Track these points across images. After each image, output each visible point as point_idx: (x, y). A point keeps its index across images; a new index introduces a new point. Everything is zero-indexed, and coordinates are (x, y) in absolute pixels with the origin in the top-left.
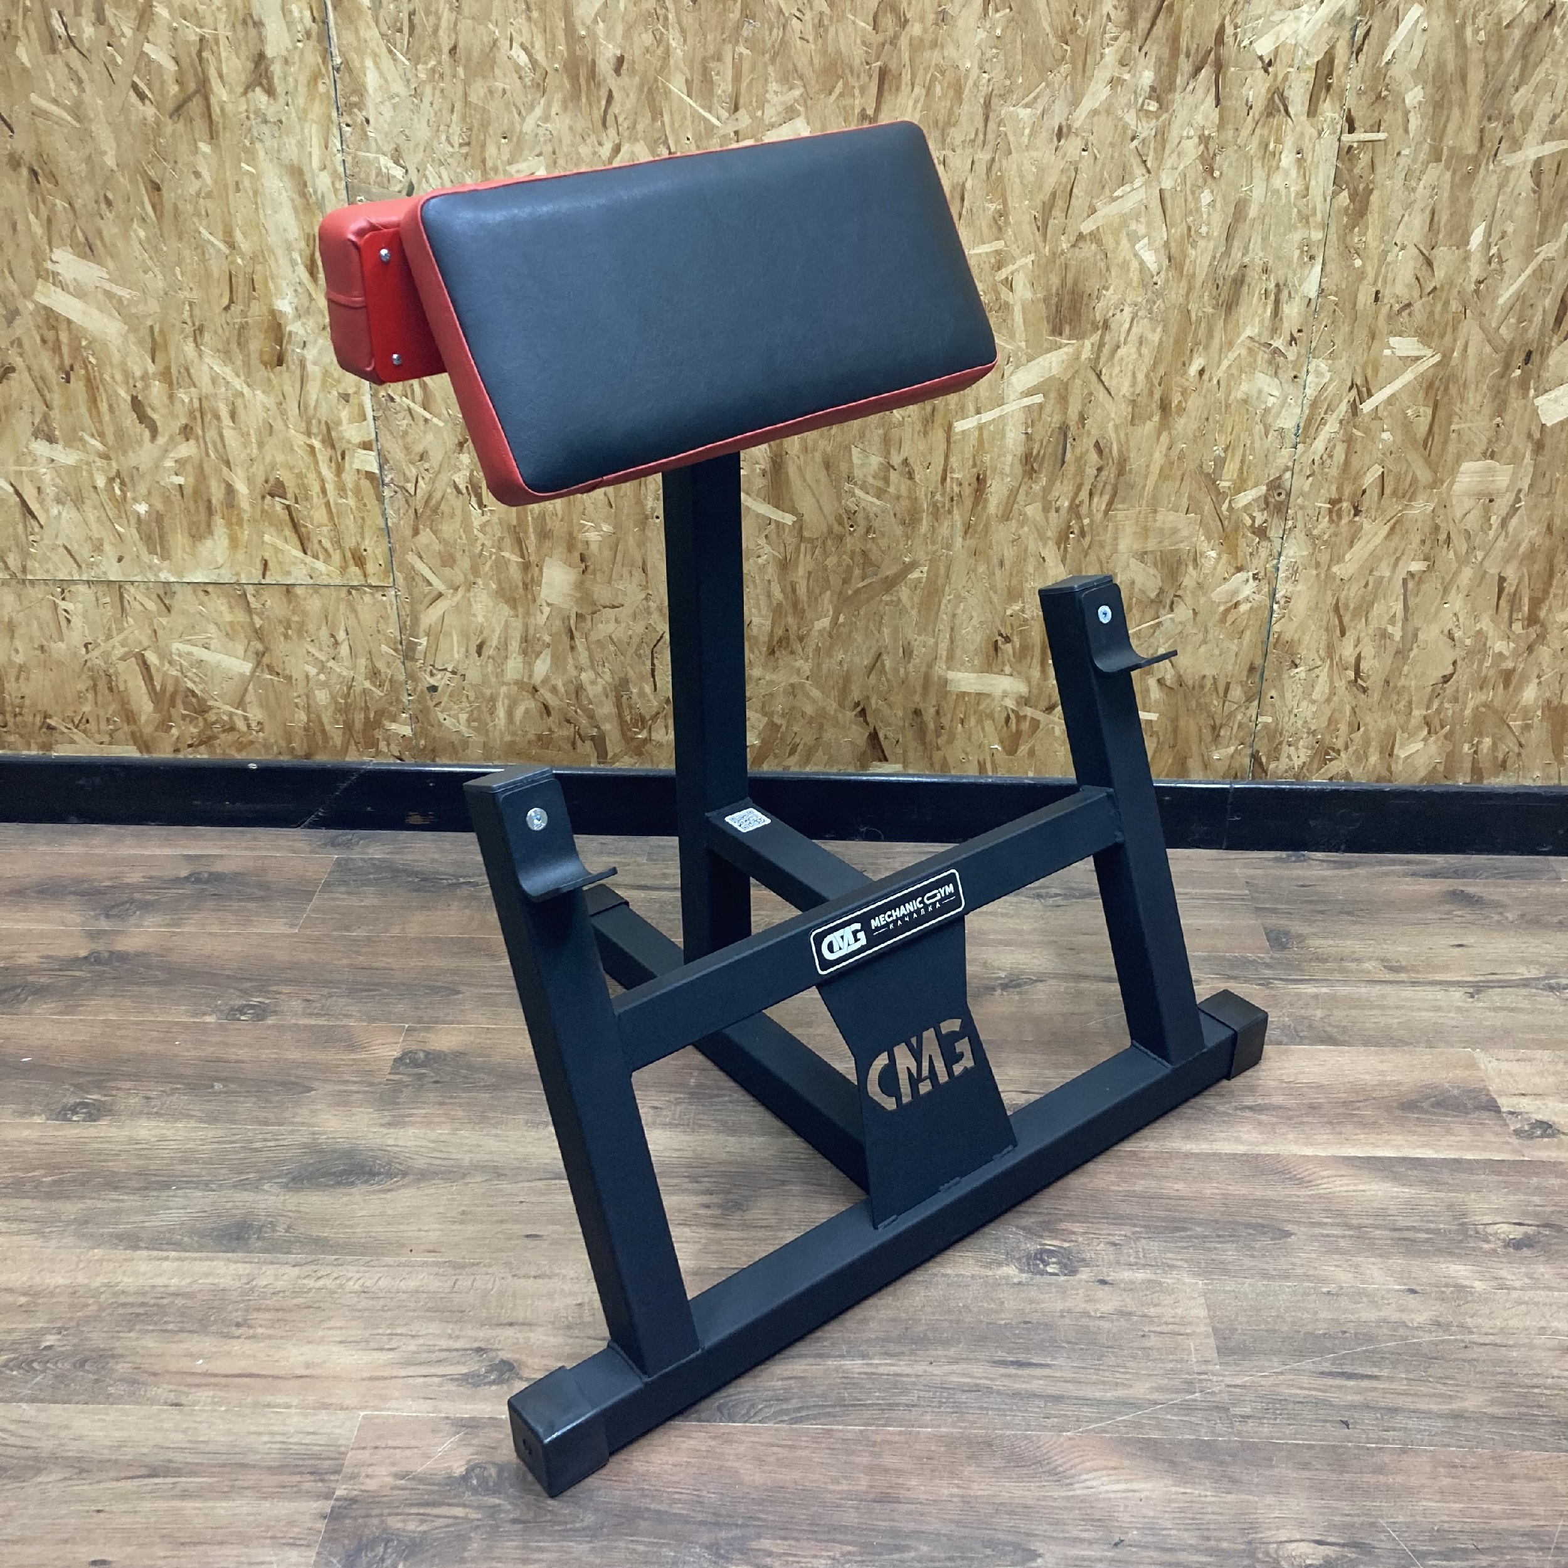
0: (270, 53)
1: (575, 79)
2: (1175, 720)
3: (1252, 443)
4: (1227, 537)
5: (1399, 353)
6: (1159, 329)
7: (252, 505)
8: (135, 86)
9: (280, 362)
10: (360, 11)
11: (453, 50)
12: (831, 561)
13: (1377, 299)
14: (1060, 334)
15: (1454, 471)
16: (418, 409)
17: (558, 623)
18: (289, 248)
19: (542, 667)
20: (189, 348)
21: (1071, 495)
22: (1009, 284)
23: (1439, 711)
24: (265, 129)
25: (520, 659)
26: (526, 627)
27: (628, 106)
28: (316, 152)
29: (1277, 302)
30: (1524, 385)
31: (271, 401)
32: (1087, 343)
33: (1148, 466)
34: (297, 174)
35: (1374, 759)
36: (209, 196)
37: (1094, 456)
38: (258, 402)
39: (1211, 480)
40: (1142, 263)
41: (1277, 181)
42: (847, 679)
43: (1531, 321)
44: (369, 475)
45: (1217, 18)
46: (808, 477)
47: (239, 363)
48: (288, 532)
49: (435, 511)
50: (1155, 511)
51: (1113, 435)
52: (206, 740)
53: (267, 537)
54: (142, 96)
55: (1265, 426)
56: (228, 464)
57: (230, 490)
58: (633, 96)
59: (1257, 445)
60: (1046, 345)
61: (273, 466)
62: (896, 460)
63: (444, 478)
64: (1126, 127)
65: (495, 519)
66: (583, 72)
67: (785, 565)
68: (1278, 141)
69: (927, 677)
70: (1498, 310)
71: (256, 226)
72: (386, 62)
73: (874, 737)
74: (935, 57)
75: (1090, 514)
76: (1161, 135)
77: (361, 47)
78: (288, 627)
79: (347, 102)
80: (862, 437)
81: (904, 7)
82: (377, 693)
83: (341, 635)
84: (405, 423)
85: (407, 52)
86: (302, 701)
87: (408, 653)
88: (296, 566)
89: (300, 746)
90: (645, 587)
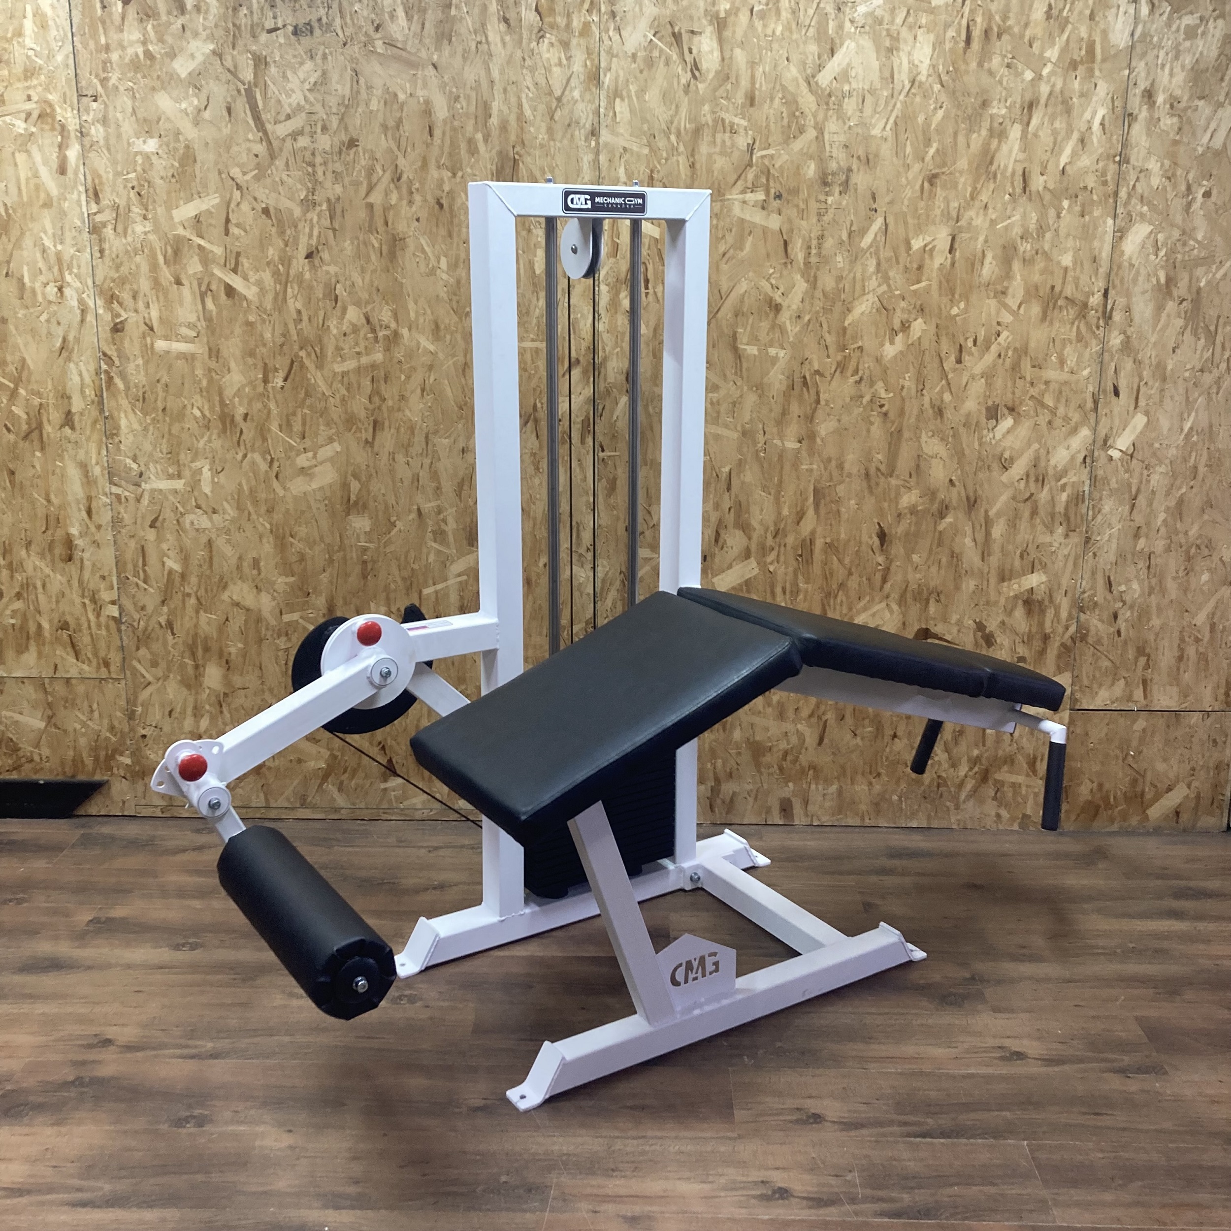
0: (73, 410)
1: (224, 423)
7: (51, 635)
8: (6, 426)
9: (70, 559)
10: (119, 390)
11: (164, 410)
14: (472, 546)
16: (141, 583)
17: (213, 698)
18: (78, 502)
19: (205, 723)
20: (23, 553)
22: (445, 521)
24: (69, 445)
25: (192, 718)
26: (196, 701)
27: (251, 435)
28: (94, 456)
29: (578, 531)
31: (64, 580)
34: (84, 467)
36: (39, 477)
38: (57, 580)
44: (114, 618)
47: (49, 559)
48: (69, 649)
49: (148, 638)
52: (17, 768)
53: (58, 652)
54: (9, 430)
56: (39, 612)
57: (40, 626)
58: (253, 432)
59: (577, 602)
60: (465, 551)
61: (64, 613)
63: (154, 620)
65: (180, 640)
66: (228, 421)
71: (62, 492)
72: (131, 416)
73: (390, 762)
74: (401, 415)
77: (119, 408)
78: (66, 702)
79: (111, 433)
80: (375, 597)
81: (383, 392)
82: (114, 739)
83: (95, 706)
84: (134, 591)
85: (141, 411)
86: (71, 744)
87: (131, 716)
88: (72, 667)
89: (69, 771)
90: (261, 677)
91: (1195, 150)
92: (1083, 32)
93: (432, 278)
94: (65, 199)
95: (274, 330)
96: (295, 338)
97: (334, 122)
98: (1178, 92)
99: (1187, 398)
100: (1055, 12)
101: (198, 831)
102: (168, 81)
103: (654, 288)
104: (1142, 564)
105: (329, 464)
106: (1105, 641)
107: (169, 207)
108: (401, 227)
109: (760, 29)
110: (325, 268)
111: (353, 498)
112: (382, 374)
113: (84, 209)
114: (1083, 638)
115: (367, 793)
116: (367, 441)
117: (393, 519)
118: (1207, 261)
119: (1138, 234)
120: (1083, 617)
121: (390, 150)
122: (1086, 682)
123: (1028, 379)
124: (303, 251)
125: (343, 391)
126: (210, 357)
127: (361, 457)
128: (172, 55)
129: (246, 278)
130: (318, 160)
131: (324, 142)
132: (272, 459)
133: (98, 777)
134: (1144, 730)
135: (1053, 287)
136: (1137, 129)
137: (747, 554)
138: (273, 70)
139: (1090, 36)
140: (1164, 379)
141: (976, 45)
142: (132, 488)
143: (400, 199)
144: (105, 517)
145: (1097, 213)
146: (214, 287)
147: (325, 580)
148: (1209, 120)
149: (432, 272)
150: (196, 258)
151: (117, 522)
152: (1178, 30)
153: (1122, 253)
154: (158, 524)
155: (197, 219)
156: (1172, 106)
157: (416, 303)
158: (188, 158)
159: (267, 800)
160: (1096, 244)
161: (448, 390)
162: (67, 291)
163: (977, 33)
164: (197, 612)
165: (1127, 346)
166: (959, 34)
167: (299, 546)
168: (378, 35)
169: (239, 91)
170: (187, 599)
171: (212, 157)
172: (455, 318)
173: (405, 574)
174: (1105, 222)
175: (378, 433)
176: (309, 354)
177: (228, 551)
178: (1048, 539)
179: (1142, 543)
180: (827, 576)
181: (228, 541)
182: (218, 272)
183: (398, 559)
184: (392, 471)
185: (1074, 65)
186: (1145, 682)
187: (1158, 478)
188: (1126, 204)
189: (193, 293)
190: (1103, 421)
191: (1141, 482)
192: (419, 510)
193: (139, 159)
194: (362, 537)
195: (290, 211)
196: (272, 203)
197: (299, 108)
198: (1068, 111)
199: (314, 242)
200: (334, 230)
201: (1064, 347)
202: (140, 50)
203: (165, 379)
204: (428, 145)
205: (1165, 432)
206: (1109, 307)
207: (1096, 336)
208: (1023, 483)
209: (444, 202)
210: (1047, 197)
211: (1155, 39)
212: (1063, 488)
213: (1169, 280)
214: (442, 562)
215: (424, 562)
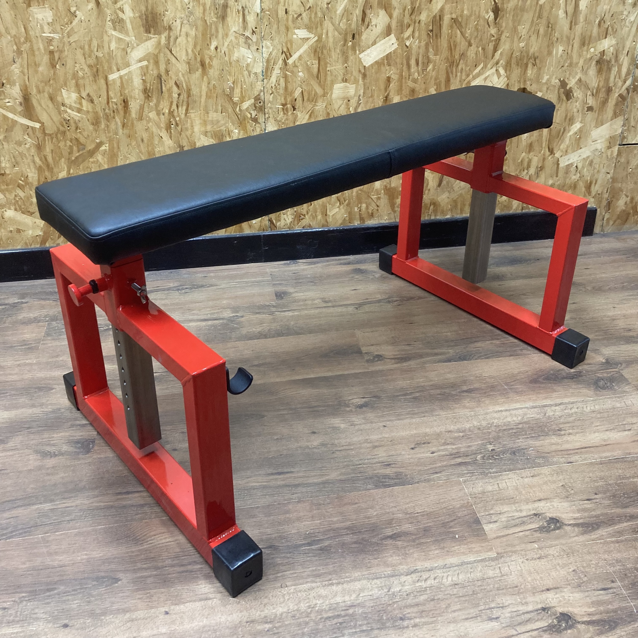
3: (244, 80)
4: (241, 123)
5: (300, 37)
6: (194, 29)
12: (61, 144)
13: (286, 13)
14: (150, 33)
15: (331, 89)
21: (168, 107)
22: (122, 10)
29: (244, 15)
30: (354, 48)
32: (163, 36)
33: (201, 92)
35: (319, 217)
37: (175, 89)
39: (230, 98)
43: (352, 20)
46: (43, 105)
50: (208, 113)
51: (182, 79)
55: (248, 72)
59: (247, 80)
60: (144, 38)
62: (84, 95)
67: (39, 148)
70: (338, 16)
75: (179, 116)
80: (65, 84)
117: (73, 9)
122: (633, 123)
137: (388, 32)
147: (17, 71)
173: (91, 61)
180: (451, 48)
194: (46, 28)
214: (123, 49)
215: (106, 50)
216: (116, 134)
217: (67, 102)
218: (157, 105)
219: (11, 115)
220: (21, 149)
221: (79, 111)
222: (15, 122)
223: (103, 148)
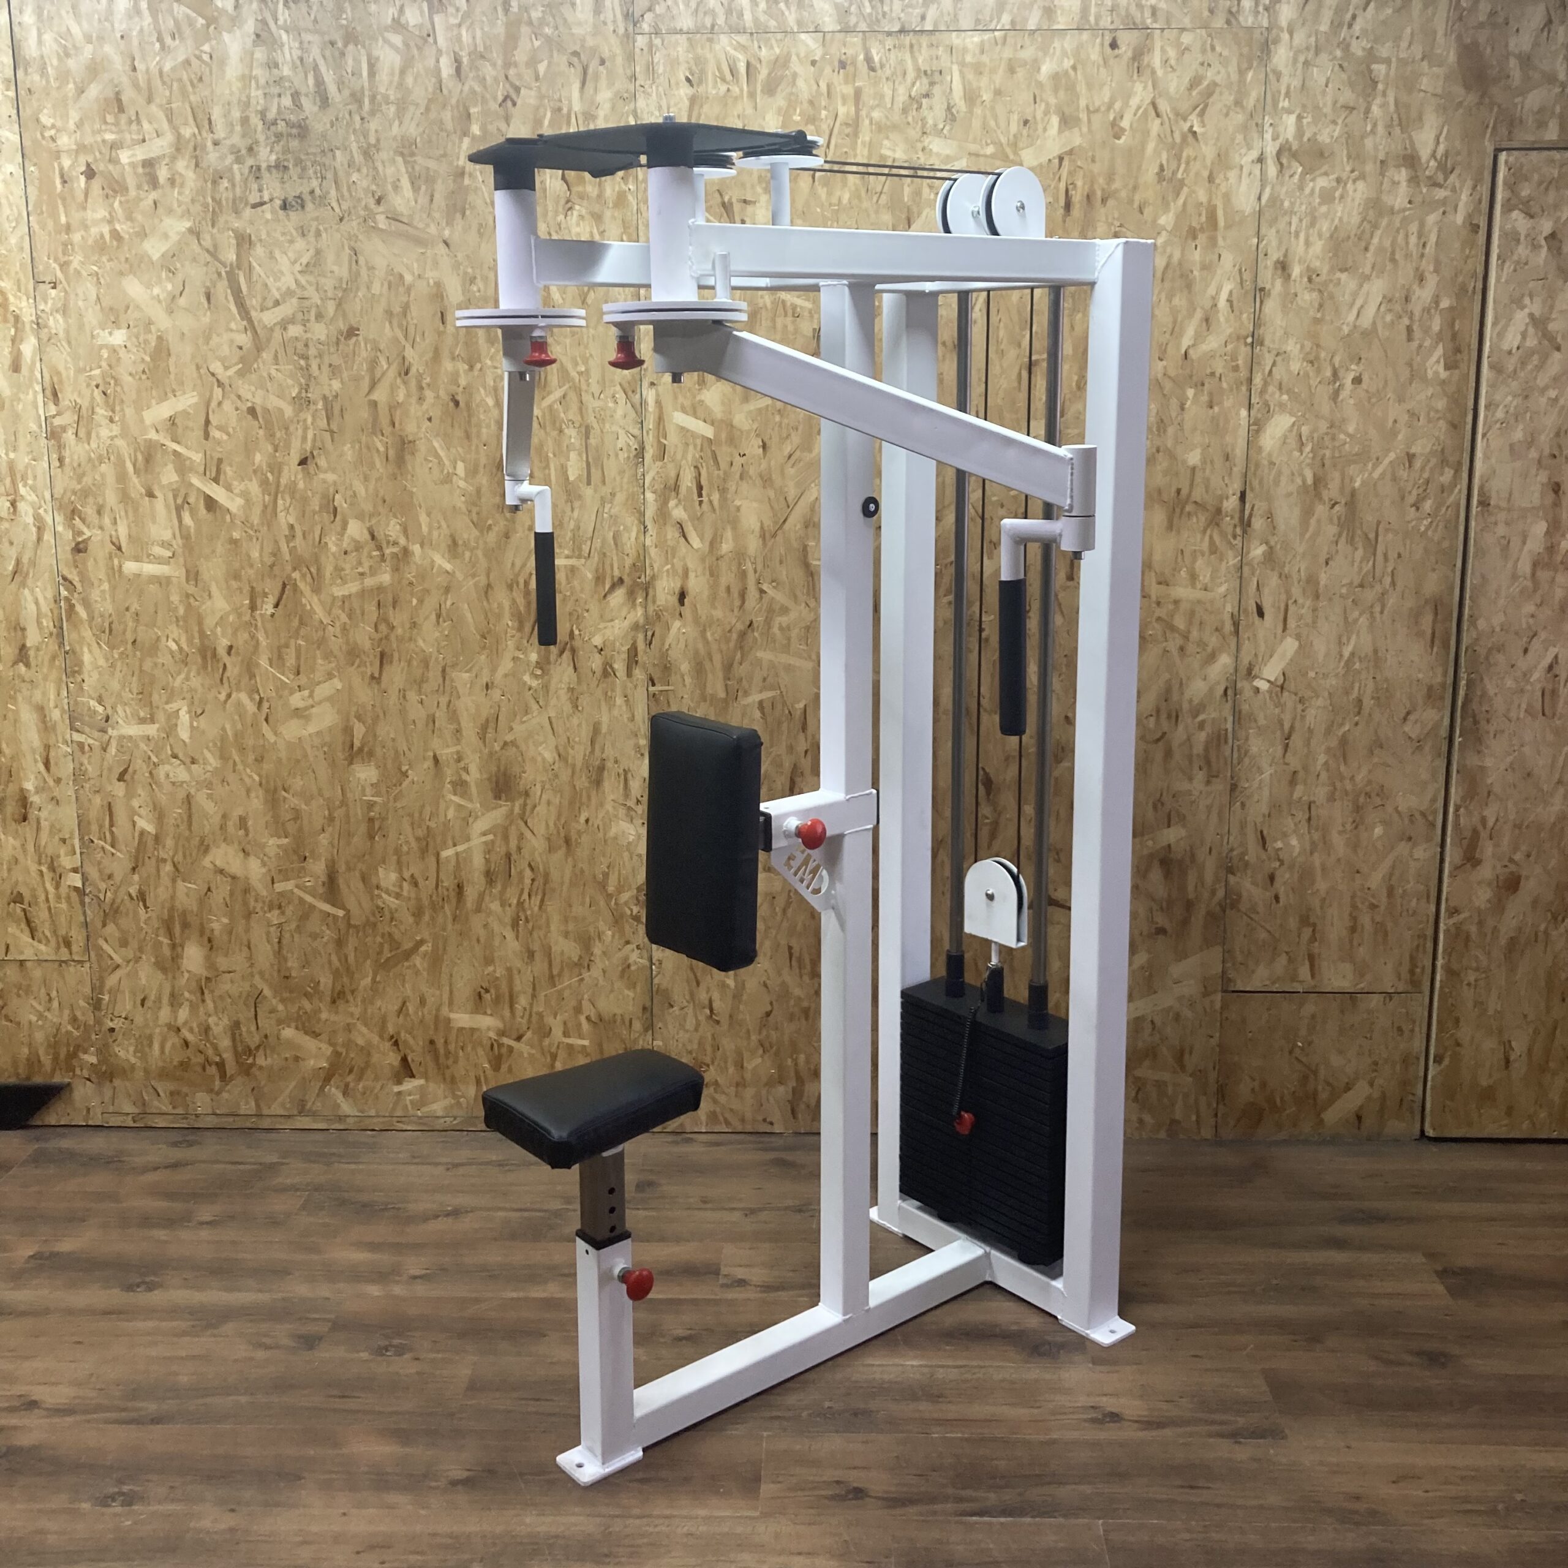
0: (28, 645)
1: (204, 658)
2: (600, 1045)
3: (623, 865)
4: (616, 922)
6: (558, 796)
9: (25, 819)
10: (81, 621)
11: (134, 642)
12: (369, 940)
14: (500, 799)
16: (108, 847)
17: (194, 984)
18: (34, 751)
19: (183, 1014)
21: (517, 895)
22: (466, 770)
23: (768, 1036)
24: (23, 685)
25: (169, 1008)
26: (173, 987)
27: (236, 671)
28: (52, 697)
29: (626, 780)
31: (17, 844)
32: (517, 804)
33: (562, 877)
34: (41, 710)
35: (731, 1070)
37: (528, 873)
38: (9, 844)
39: (603, 885)
40: (544, 759)
41: (616, 712)
42: (384, 1021)
44: (76, 889)
45: (568, 625)
46: (351, 886)
48: (23, 925)
49: (117, 911)
50: (571, 906)
51: (539, 859)
53: (10, 930)
58: (238, 667)
59: (626, 865)
60: (492, 805)
61: (17, 883)
62: (407, 875)
63: (123, 890)
64: (525, 683)
65: (154, 915)
66: (209, 654)
67: (340, 943)
68: (613, 690)
69: (437, 1017)
71: (15, 741)
72: (96, 650)
73: (404, 1060)
74: (412, 646)
75: (531, 909)
76: (546, 687)
77: (82, 641)
78: (20, 988)
79: (72, 669)
80: (384, 862)
81: (391, 619)
82: (76, 1033)
83: (54, 994)
84: (99, 856)
85: (108, 644)
86: (26, 1040)
87: (97, 1005)
88: (28, 948)
89: (22, 1071)
90: (250, 958)
91: (1340, 329)
92: (1202, 196)
93: (447, 486)
94: (19, 399)
95: (262, 548)
96: (287, 557)
97: (331, 308)
98: (1317, 264)
99: (1346, 618)
100: (1167, 173)
101: (175, 1144)
102: (137, 265)
103: (709, 496)
104: (1301, 816)
105: (328, 704)
106: (1261, 909)
107: (140, 407)
108: (410, 428)
109: (824, 196)
110: (322, 476)
111: (357, 744)
112: (391, 599)
113: (41, 412)
114: (1234, 905)
115: (377, 1098)
116: (372, 677)
117: (404, 768)
118: (1362, 457)
119: (1278, 427)
120: (1231, 878)
121: (396, 340)
122: (1240, 958)
123: (1154, 598)
124: (295, 458)
125: (344, 618)
126: (187, 581)
127: (365, 695)
128: (143, 234)
129: (229, 488)
130: (312, 352)
131: (320, 331)
132: (261, 699)
133: (57, 1079)
134: (1313, 1017)
135: (1179, 491)
136: (1271, 307)
138: (259, 250)
139: (1210, 201)
140: (1317, 597)
141: (1077, 211)
142: (96, 734)
143: (408, 395)
144: (66, 769)
145: (1228, 403)
146: (191, 500)
147: (325, 842)
148: (1355, 295)
149: (448, 479)
150: (170, 467)
151: (79, 775)
152: (1313, 191)
153: (1260, 449)
154: (127, 777)
155: (172, 421)
156: (1310, 280)
157: (429, 514)
158: (161, 351)
159: (258, 1105)
160: (1228, 439)
161: (469, 615)
162: (22, 506)
163: (1077, 197)
164: (174, 881)
165: (1270, 557)
166: (1057, 200)
167: (294, 801)
168: (381, 209)
169: (219, 274)
170: (162, 865)
171: (189, 349)
172: (475, 533)
173: (420, 833)
174: (1238, 414)
175: (386, 667)
176: (303, 576)
177: (209, 807)
178: (1185, 786)
179: (1299, 791)
181: (210, 797)
182: (196, 481)
183: (411, 815)
184: (403, 712)
185: (1193, 234)
186: (1311, 958)
187: (1316, 714)
188: (1263, 392)
189: (167, 506)
190: (1246, 646)
191: (1294, 719)
192: (435, 757)
193: (105, 354)
194: (368, 790)
195: (281, 411)
196: (258, 401)
197: (289, 293)
198: (1189, 286)
199: (308, 446)
200: (332, 432)
201: (1194, 561)
202: (106, 230)
203: (135, 607)
204: (440, 334)
205: (1321, 658)
206: (1247, 513)
207: (1232, 547)
208: (1152, 720)
209: (459, 398)
210: (1168, 386)
211: (1286, 204)
212: (1201, 726)
213: (1318, 481)
214: (464, 819)
215: (442, 819)
216: (444, 930)
217: (383, 884)
218: (502, 892)
219: (308, 898)
220: (315, 944)
221: (398, 896)
222: (312, 907)
223: (423, 948)
